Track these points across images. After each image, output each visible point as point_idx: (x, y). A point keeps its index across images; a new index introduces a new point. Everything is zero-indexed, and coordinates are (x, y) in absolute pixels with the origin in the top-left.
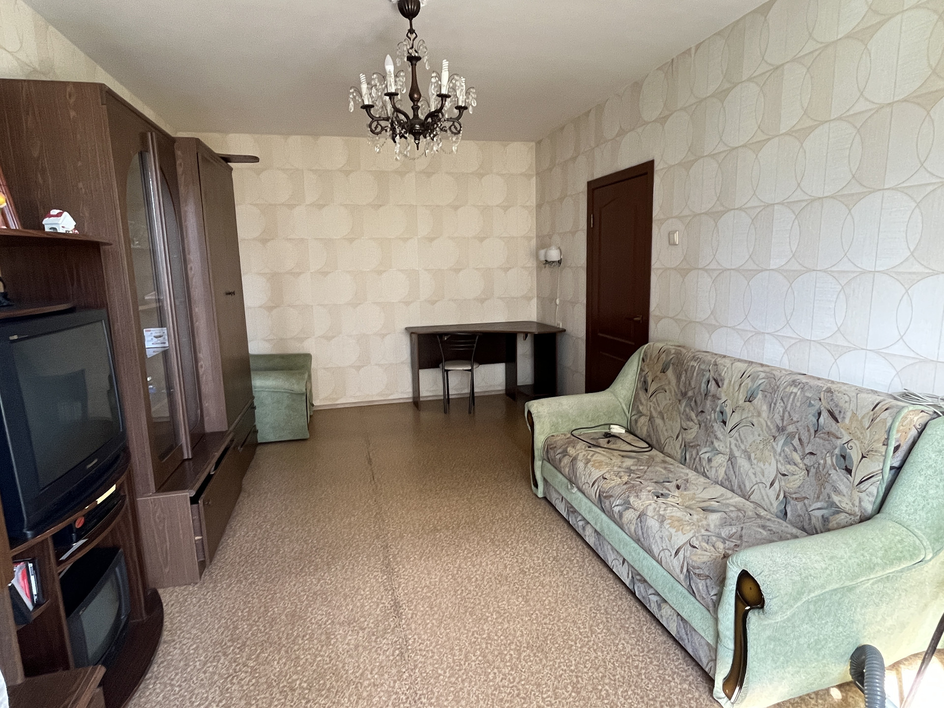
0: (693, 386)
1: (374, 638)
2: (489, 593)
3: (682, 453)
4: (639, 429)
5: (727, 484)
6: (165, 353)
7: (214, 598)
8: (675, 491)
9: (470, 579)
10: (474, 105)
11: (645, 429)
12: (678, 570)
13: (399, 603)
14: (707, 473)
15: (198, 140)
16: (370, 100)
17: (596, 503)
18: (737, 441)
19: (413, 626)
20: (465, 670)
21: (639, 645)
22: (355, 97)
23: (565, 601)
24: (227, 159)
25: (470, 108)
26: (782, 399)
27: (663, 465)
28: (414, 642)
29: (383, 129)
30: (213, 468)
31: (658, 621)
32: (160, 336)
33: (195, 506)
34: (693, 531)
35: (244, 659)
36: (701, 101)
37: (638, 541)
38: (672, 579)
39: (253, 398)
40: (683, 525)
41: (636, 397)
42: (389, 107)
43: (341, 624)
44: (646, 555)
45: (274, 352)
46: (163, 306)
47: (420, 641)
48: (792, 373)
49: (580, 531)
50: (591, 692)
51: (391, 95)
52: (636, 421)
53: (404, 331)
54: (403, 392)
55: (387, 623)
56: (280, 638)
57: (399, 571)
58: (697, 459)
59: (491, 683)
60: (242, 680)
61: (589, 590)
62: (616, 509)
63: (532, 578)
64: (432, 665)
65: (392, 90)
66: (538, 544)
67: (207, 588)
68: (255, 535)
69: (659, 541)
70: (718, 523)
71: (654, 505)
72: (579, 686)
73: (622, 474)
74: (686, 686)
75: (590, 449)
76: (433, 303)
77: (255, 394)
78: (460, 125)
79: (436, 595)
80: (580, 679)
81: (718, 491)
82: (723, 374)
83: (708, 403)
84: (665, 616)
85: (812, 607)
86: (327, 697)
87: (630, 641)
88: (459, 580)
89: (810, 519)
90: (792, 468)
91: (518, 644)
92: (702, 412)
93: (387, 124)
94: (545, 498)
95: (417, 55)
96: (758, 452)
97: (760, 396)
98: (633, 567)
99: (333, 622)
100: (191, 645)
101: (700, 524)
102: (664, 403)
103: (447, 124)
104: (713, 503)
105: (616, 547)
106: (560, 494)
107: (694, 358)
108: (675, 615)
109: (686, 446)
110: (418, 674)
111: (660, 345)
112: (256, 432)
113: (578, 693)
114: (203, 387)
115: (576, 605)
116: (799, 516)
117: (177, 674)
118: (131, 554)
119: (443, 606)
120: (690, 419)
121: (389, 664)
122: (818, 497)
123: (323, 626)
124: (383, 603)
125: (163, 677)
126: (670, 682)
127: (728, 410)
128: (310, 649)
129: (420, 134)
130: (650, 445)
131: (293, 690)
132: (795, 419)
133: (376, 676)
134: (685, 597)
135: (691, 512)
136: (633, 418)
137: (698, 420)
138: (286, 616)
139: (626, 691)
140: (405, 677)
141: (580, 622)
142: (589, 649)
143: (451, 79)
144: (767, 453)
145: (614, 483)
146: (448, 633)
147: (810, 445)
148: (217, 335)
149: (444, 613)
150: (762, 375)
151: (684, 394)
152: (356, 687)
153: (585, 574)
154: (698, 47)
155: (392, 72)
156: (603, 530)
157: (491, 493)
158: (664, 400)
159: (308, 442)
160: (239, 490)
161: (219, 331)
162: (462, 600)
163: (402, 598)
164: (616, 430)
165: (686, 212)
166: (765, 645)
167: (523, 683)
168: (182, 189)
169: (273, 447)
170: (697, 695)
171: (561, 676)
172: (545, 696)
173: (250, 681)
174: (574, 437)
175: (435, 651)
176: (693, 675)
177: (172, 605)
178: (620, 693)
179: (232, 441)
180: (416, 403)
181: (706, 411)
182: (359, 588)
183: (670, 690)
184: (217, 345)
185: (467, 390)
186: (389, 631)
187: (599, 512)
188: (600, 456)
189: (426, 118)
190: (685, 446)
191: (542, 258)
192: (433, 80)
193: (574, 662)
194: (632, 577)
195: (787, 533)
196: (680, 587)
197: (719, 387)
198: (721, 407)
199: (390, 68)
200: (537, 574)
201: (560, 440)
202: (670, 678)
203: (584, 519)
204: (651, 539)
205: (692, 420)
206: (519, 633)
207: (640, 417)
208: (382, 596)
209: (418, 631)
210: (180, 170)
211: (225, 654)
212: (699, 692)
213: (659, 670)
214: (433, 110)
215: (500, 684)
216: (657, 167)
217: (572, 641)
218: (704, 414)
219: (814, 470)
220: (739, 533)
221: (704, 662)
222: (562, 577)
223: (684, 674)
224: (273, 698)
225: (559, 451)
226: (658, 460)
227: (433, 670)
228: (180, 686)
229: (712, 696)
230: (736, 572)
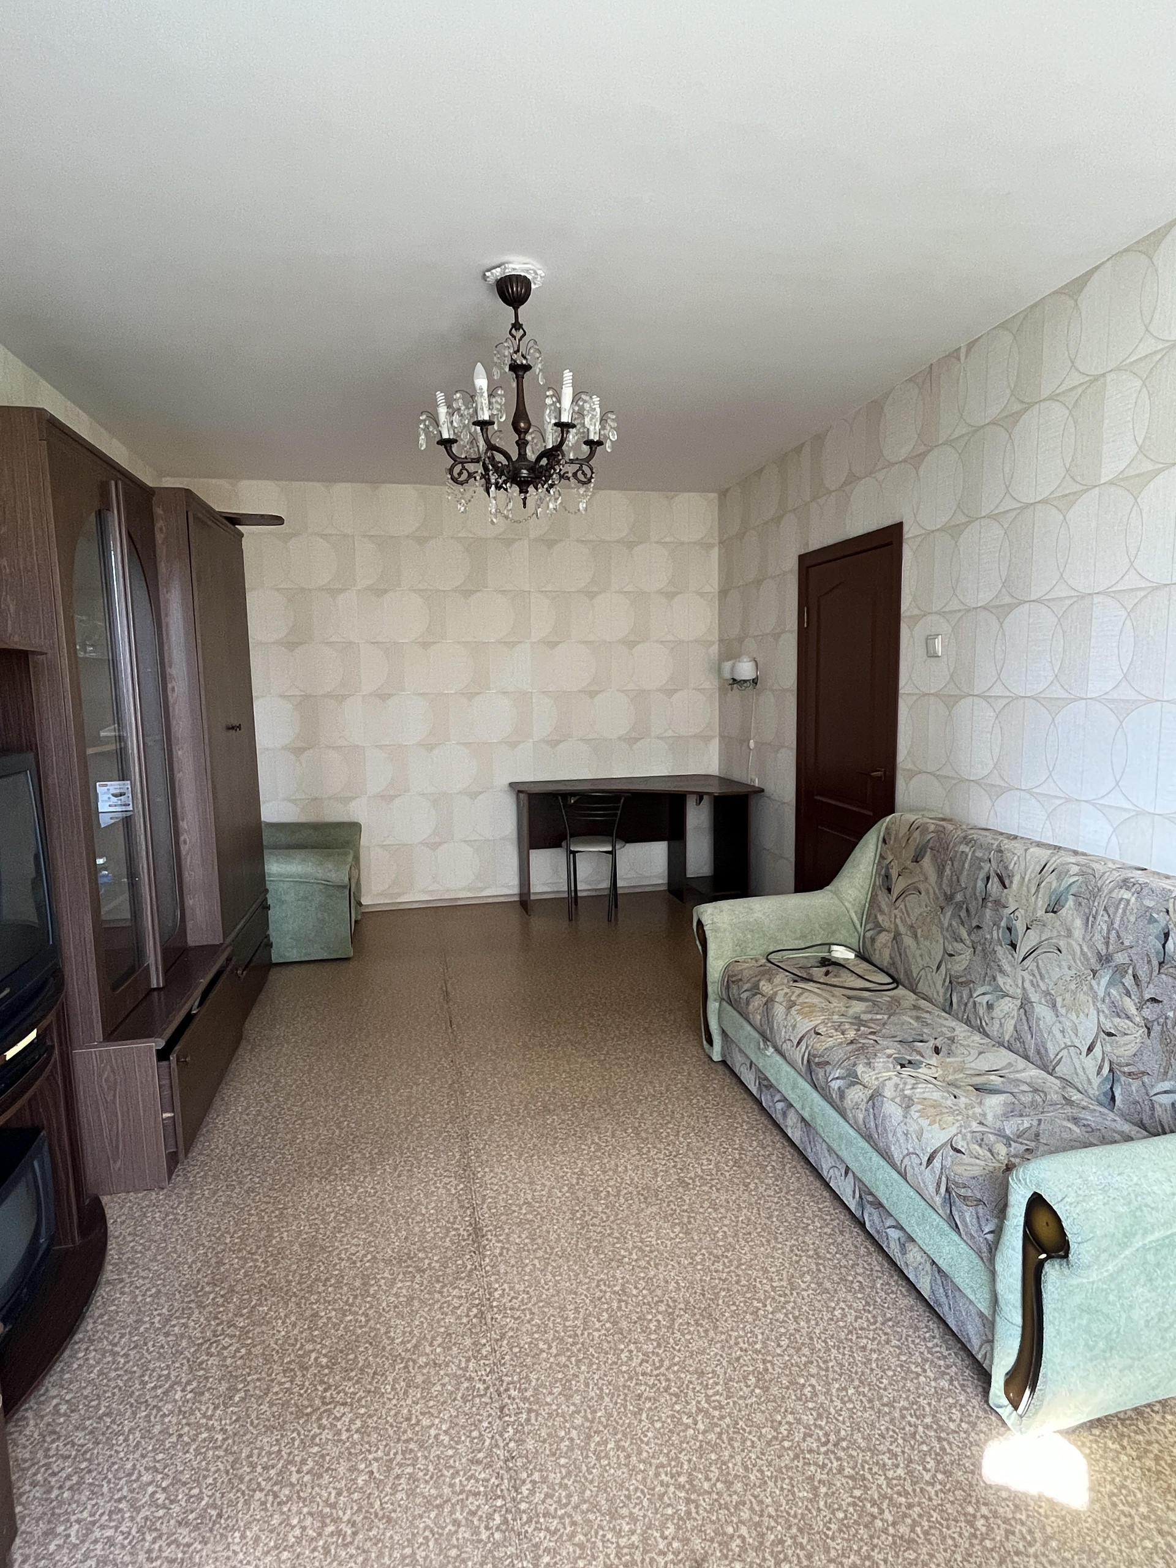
0: (963, 885)
1: (438, 1286)
2: (627, 1216)
3: (945, 994)
4: (877, 952)
5: (1016, 1046)
6: (127, 822)
7: (189, 1214)
8: (931, 1057)
9: (597, 1193)
10: (614, 437)
11: (887, 953)
12: (932, 1189)
13: (481, 1229)
14: (987, 1028)
15: (188, 492)
16: (452, 432)
17: (803, 1073)
18: (1034, 975)
19: (502, 1268)
20: (583, 1344)
21: (869, 1312)
22: (427, 427)
23: (750, 1234)
24: (234, 520)
25: (608, 444)
26: (1105, 909)
27: (914, 1013)
28: (502, 1296)
29: (471, 475)
30: (197, 1004)
31: (901, 1272)
32: (121, 795)
33: (164, 1063)
34: (958, 1124)
35: (230, 1315)
36: (975, 432)
37: (868, 1138)
38: (923, 1203)
39: (267, 891)
40: (942, 1113)
41: (873, 901)
42: (482, 444)
43: (388, 1262)
44: (883, 1163)
45: (302, 819)
46: (126, 747)
47: (512, 1294)
48: (1124, 867)
49: (780, 1120)
50: (787, 1388)
51: (484, 425)
52: (873, 940)
53: (507, 788)
54: (506, 886)
55: (460, 1262)
56: (289, 1282)
57: (484, 1176)
58: (970, 1004)
59: (624, 1368)
60: (225, 1348)
61: (790, 1217)
62: (835, 1085)
63: (697, 1195)
64: (531, 1334)
65: (486, 417)
66: (709, 1137)
67: (178, 1196)
68: (259, 1113)
69: (902, 1140)
70: (999, 1112)
71: (896, 1080)
72: (767, 1377)
73: (847, 1026)
74: (944, 1383)
75: (795, 984)
76: (554, 744)
77: (269, 886)
78: (591, 469)
79: (542, 1218)
80: (769, 1365)
81: (1002, 1058)
82: (1011, 867)
83: (988, 913)
84: (912, 1261)
85: (1150, 1257)
86: (357, 1382)
87: (855, 1305)
88: (580, 1194)
89: (1153, 1108)
90: (1123, 1023)
91: (671, 1304)
92: (978, 927)
93: (479, 469)
94: (724, 1062)
95: (524, 362)
96: (1068, 995)
97: (1071, 903)
98: (860, 1181)
99: (374, 1258)
100: (148, 1289)
101: (970, 1112)
102: (917, 911)
103: (571, 469)
104: (993, 1078)
105: (834, 1146)
106: (748, 1057)
107: (967, 841)
108: (928, 1265)
109: (952, 983)
110: (505, 1349)
111: (911, 817)
112: (270, 945)
113: (766, 1389)
114: (186, 875)
115: (768, 1241)
116: (1136, 1103)
117: (122, 1336)
118: (59, 1139)
119: (553, 1237)
120: (958, 939)
121: (460, 1330)
122: (1166, 1073)
123: (358, 1265)
124: (457, 1229)
125: (100, 1340)
126: (918, 1375)
127: (1019, 926)
128: (335, 1301)
129: (528, 483)
130: (896, 981)
131: (304, 1368)
132: (1127, 943)
133: (438, 1350)
134: (942, 1234)
135: (956, 1092)
136: (869, 934)
137: (972, 941)
138: (301, 1245)
139: (845, 1389)
140: (485, 1353)
141: (773, 1269)
142: (786, 1315)
143: (575, 400)
144: (1082, 997)
145: (831, 1042)
146: (557, 1282)
147: (1151, 986)
148: (211, 795)
149: (552, 1248)
150: (1075, 869)
151: (949, 898)
152: (406, 1367)
153: (785, 1190)
154: (970, 346)
155: (485, 388)
156: (813, 1118)
157: (638, 1053)
158: (917, 907)
159: (352, 965)
160: (238, 1039)
161: (214, 787)
162: (583, 1228)
163: (486, 1221)
164: (841, 953)
165: (954, 605)
166: (1073, 1319)
167: (676, 1368)
168: (163, 567)
169: (296, 970)
170: (962, 1399)
171: (738, 1359)
172: (710, 1392)
173: (238, 1350)
174: (771, 963)
175: (536, 1310)
176: (955, 1364)
177: (123, 1223)
178: (834, 1391)
179: (229, 960)
180: (525, 903)
181: (984, 925)
182: (419, 1203)
183: (917, 1389)
184: (210, 809)
185: (606, 884)
186: (463, 1275)
187: (808, 1088)
188: (812, 996)
189: (539, 459)
190: (950, 982)
191: (727, 675)
192: (548, 401)
193: (760, 1337)
194: (860, 1197)
195: (1115, 1131)
196: (935, 1216)
197: (1005, 887)
198: (1009, 919)
199: (481, 382)
200: (706, 1188)
201: (747, 969)
202: (919, 1370)
203: (784, 1099)
204: (890, 1136)
205: (962, 941)
206: (672, 1286)
207: (880, 932)
208: (455, 1218)
209: (509, 1277)
210: (159, 537)
211: (201, 1306)
212: (966, 1395)
213: (900, 1354)
214: (550, 446)
215: (639, 1370)
216: (908, 533)
217: (759, 1300)
218: (980, 932)
219: (1159, 1028)
220: (1034, 1129)
221: (975, 1344)
222: (746, 1194)
223: (942, 1363)
224: (272, 1381)
225: (746, 987)
226: (906, 1004)
227: (531, 1343)
228: (126, 1355)
229: (987, 1402)
230: (1023, 1196)
